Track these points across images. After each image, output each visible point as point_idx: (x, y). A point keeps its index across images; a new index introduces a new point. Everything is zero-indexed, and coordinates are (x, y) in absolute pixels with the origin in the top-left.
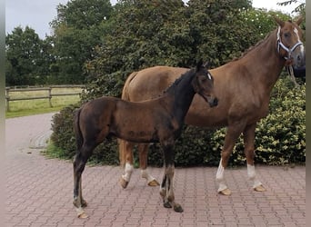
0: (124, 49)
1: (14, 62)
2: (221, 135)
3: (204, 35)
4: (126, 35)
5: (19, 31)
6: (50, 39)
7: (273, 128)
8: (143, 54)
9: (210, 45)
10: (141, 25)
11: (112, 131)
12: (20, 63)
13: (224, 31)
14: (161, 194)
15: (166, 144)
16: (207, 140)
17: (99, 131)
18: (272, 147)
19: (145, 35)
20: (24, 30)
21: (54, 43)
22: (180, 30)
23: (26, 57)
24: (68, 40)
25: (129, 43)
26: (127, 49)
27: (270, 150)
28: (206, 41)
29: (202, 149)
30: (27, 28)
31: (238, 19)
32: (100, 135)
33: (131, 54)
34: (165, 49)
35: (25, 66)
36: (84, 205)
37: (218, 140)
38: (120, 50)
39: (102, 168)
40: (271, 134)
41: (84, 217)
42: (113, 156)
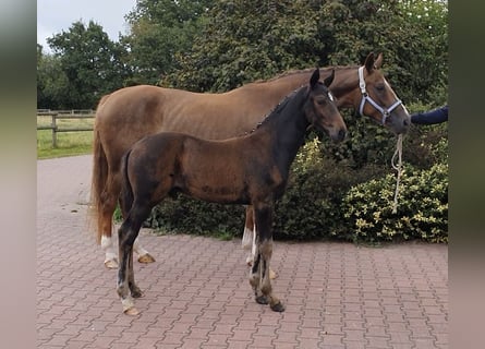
0: (217, 58)
1: (72, 74)
2: (358, 194)
3: (339, 37)
4: (221, 36)
5: (79, 27)
6: (125, 40)
7: (439, 186)
8: (243, 66)
9: (349, 53)
10: (244, 21)
11: (177, 184)
12: (80, 77)
13: (370, 33)
14: (251, 282)
15: (261, 206)
16: (337, 201)
17: (156, 185)
18: (437, 215)
19: (250, 37)
20: (86, 27)
21: (132, 46)
22: (302, 30)
23: (89, 67)
24: (152, 42)
25: (224, 48)
26: (221, 58)
27: (433, 219)
28: (343, 47)
29: (328, 215)
30: (91, 23)
31: (396, 14)
32: (159, 190)
33: (225, 66)
34: (278, 59)
35: (87, 81)
36: (136, 294)
37: (353, 202)
38: (211, 58)
39: (176, 238)
40: (437, 195)
41: (134, 312)
42: (193, 221)
